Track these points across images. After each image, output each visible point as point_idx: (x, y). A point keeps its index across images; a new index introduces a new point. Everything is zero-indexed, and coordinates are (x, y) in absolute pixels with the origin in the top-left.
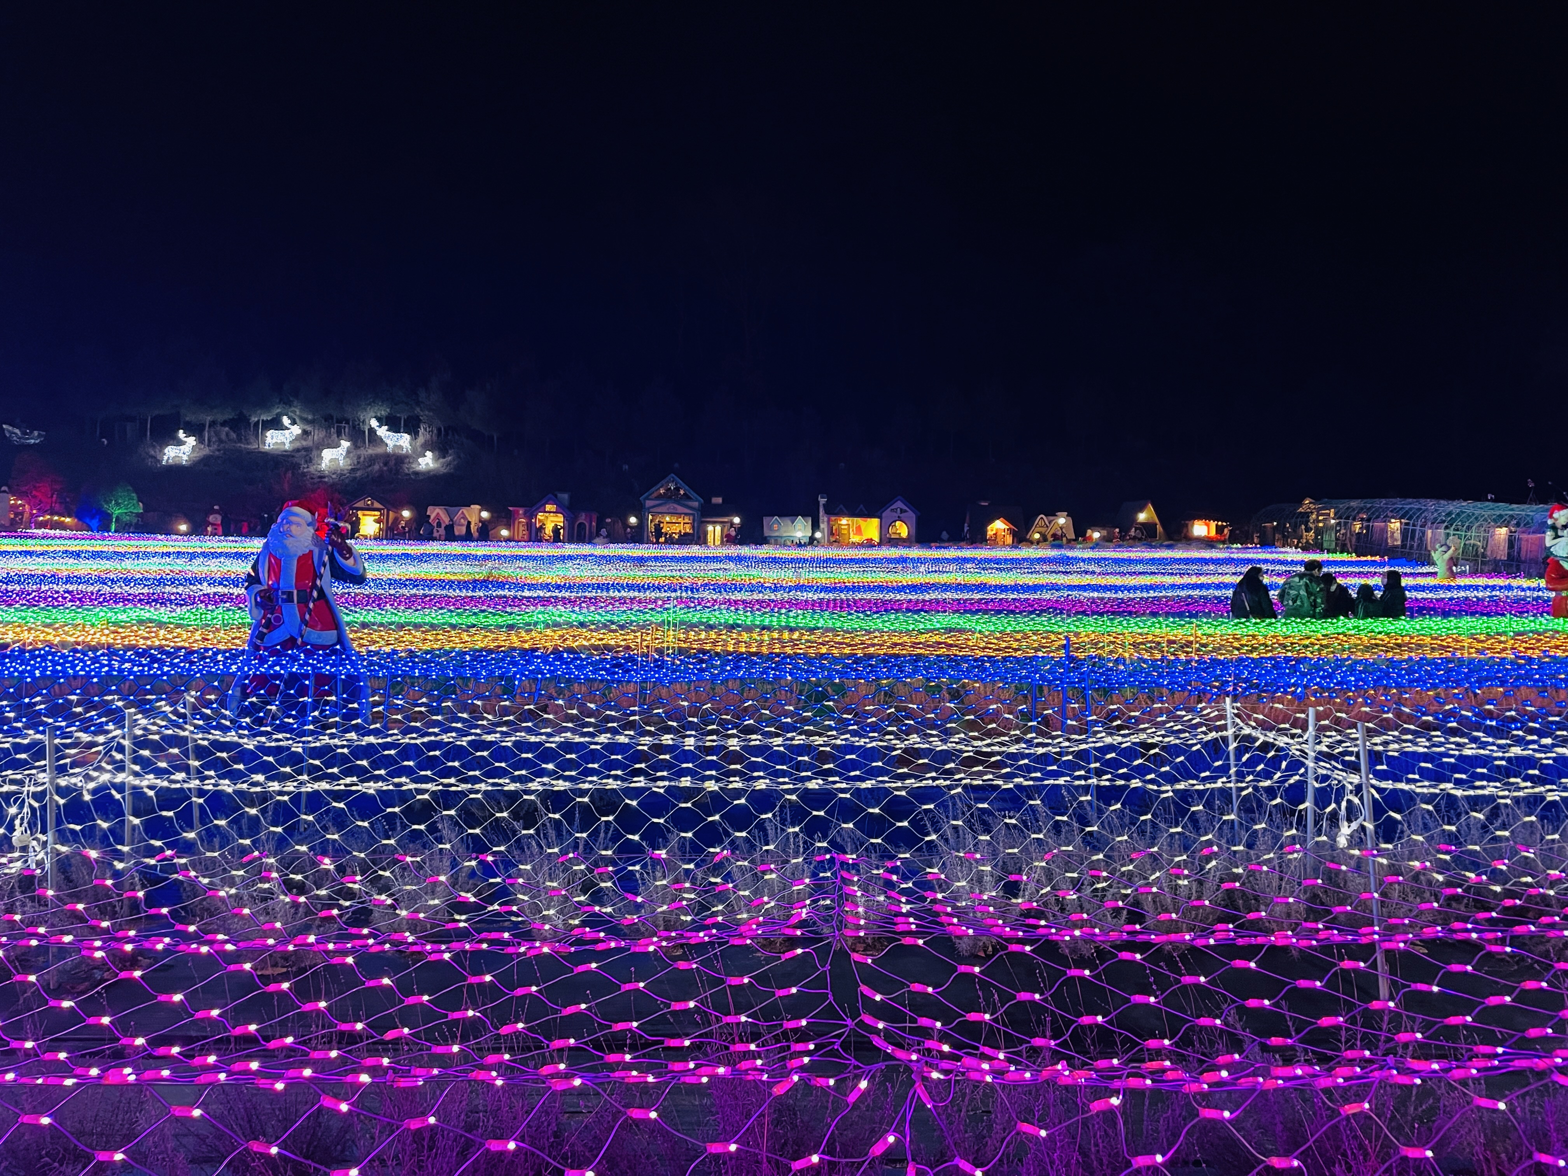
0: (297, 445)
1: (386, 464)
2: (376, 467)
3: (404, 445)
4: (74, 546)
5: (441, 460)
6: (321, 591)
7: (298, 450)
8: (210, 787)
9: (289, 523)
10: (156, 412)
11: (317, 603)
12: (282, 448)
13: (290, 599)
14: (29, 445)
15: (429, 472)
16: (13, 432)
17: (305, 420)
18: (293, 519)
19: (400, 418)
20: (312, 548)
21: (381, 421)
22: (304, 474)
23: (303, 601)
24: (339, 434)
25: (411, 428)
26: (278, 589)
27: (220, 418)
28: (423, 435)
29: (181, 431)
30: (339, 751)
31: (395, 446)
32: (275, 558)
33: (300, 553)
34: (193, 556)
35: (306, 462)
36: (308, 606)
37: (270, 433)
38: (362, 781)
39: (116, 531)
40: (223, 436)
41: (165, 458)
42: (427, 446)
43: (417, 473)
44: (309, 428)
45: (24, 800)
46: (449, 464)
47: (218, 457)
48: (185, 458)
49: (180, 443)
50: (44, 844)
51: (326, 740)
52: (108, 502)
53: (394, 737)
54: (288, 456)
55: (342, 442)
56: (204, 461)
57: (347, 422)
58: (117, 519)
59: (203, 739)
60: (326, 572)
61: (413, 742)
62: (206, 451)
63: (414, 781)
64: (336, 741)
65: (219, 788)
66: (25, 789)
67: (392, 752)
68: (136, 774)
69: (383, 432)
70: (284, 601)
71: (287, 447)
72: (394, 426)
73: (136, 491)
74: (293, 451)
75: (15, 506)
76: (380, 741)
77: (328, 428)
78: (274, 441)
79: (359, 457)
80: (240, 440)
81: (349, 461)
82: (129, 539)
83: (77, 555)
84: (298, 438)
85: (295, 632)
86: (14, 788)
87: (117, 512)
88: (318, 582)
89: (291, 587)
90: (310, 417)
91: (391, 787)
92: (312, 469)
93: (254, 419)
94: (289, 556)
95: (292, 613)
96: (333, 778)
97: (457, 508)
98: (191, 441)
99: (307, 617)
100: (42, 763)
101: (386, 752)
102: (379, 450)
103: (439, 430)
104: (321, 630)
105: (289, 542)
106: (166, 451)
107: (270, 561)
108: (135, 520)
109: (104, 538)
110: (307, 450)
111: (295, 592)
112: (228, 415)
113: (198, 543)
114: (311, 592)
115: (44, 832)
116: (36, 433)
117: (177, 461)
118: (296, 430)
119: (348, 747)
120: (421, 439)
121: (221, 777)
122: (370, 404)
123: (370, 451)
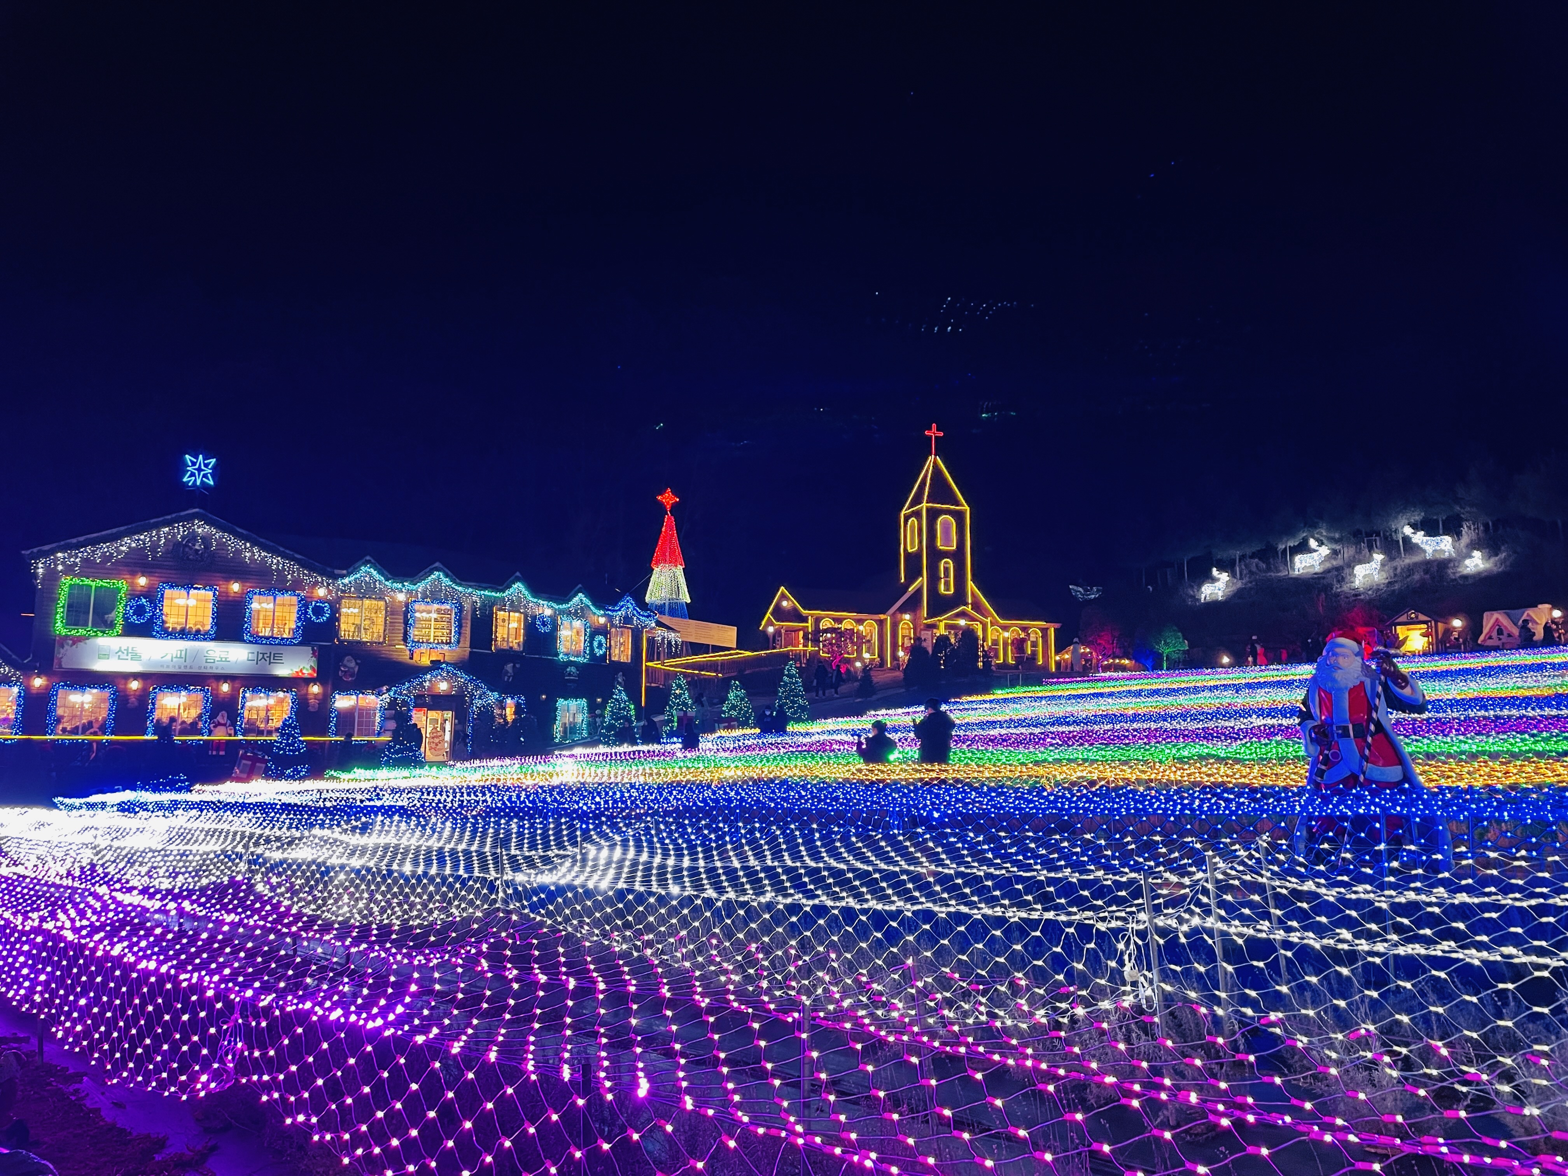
0: (1328, 565)
1: (1426, 572)
2: (1416, 577)
3: (1446, 549)
4: (1135, 686)
5: (1493, 559)
6: (1378, 724)
7: (1328, 571)
8: (1296, 940)
9: (1335, 654)
10: (1191, 555)
11: (1376, 737)
12: (1312, 571)
13: (1346, 734)
14: (1091, 600)
15: (1479, 573)
16: (1077, 590)
17: (1332, 540)
18: (1338, 650)
19: (1437, 521)
20: (1364, 679)
21: (1415, 527)
22: (1337, 595)
23: (1361, 734)
24: (1371, 549)
25: (1452, 528)
26: (1332, 724)
27: (1249, 551)
28: (1468, 534)
29: (1214, 569)
30: (1429, 909)
31: (1435, 551)
32: (1325, 692)
33: (1351, 685)
34: (1237, 689)
35: (1338, 581)
36: (1366, 741)
37: (1298, 558)
38: (1463, 947)
39: (1168, 669)
40: (1254, 569)
41: (1203, 596)
42: (1474, 545)
43: (1465, 577)
44: (1337, 547)
45: (1129, 938)
46: (1503, 562)
47: (1251, 589)
48: (1220, 594)
49: (1214, 580)
50: (1151, 982)
51: (1411, 896)
52: (1158, 643)
53: (1494, 897)
54: (1319, 578)
55: (1375, 556)
56: (1239, 595)
57: (1378, 535)
58: (1167, 656)
59: (1281, 887)
60: (1381, 703)
61: (1518, 904)
62: (1240, 584)
63: (1526, 952)
64: (1423, 897)
65: (1305, 941)
66: (1130, 926)
67: (1494, 915)
68: (1222, 919)
69: (1419, 538)
70: (1340, 736)
71: (1318, 569)
72: (1431, 529)
73: (1181, 630)
74: (1324, 572)
75: (1084, 655)
76: (1476, 900)
77: (1357, 543)
78: (1304, 564)
79: (1396, 569)
80: (1269, 569)
81: (1384, 575)
82: (1180, 675)
83: (1138, 694)
84: (1328, 558)
85: (1356, 768)
86: (1120, 923)
87: (1166, 651)
88: (1374, 715)
89: (1345, 721)
90: (1337, 536)
91: (1499, 958)
92: (1345, 588)
93: (1281, 547)
94: (1340, 690)
95: (1350, 747)
96: (1427, 941)
97: (1520, 611)
98: (1224, 577)
99: (1367, 752)
100: (1140, 901)
101: (1487, 915)
102: (1417, 558)
103: (1486, 526)
104: (1384, 765)
105: (1338, 675)
106: (1203, 589)
107: (1319, 695)
108: (1182, 657)
109: (1159, 676)
110: (1339, 569)
111: (1351, 727)
112: (1256, 547)
113: (1242, 675)
114: (1368, 726)
115: (1149, 969)
116: (1095, 589)
117: (1214, 598)
118: (1325, 551)
119: (1439, 905)
120: (1465, 540)
121: (1305, 928)
122: (1400, 511)
123: (1407, 561)
